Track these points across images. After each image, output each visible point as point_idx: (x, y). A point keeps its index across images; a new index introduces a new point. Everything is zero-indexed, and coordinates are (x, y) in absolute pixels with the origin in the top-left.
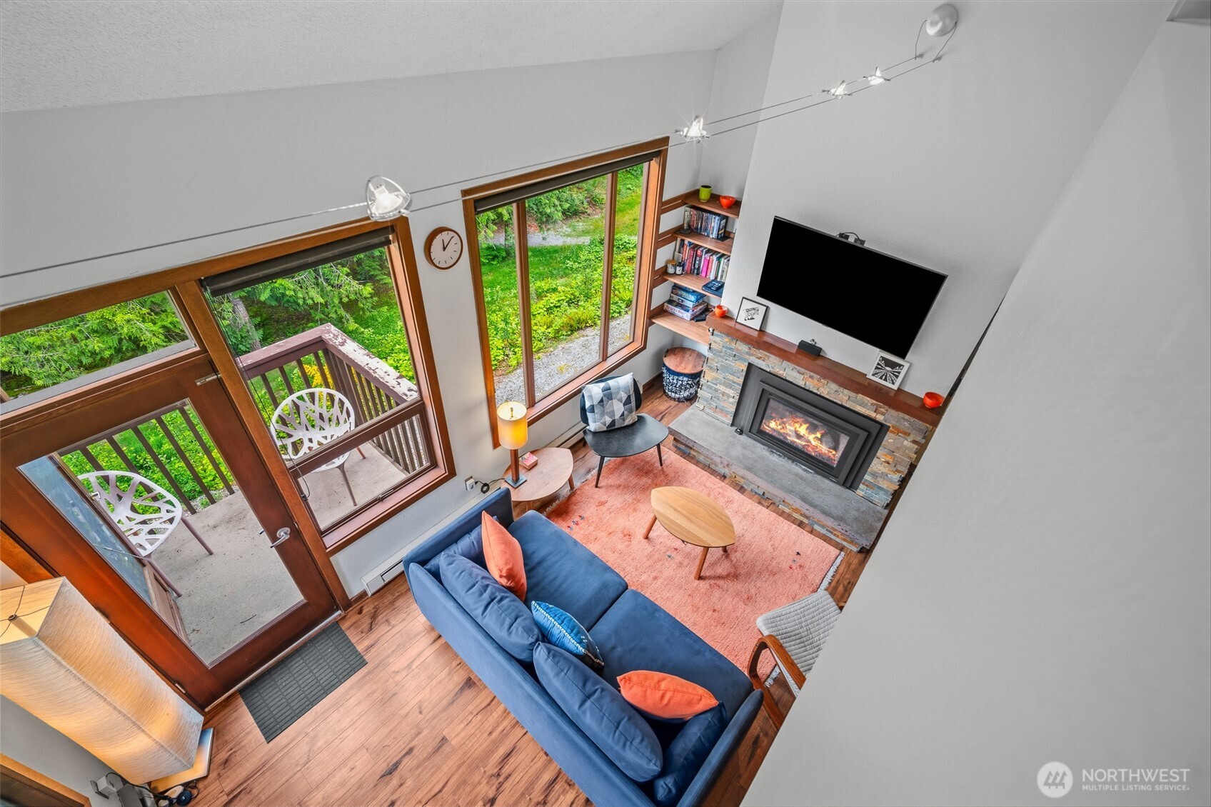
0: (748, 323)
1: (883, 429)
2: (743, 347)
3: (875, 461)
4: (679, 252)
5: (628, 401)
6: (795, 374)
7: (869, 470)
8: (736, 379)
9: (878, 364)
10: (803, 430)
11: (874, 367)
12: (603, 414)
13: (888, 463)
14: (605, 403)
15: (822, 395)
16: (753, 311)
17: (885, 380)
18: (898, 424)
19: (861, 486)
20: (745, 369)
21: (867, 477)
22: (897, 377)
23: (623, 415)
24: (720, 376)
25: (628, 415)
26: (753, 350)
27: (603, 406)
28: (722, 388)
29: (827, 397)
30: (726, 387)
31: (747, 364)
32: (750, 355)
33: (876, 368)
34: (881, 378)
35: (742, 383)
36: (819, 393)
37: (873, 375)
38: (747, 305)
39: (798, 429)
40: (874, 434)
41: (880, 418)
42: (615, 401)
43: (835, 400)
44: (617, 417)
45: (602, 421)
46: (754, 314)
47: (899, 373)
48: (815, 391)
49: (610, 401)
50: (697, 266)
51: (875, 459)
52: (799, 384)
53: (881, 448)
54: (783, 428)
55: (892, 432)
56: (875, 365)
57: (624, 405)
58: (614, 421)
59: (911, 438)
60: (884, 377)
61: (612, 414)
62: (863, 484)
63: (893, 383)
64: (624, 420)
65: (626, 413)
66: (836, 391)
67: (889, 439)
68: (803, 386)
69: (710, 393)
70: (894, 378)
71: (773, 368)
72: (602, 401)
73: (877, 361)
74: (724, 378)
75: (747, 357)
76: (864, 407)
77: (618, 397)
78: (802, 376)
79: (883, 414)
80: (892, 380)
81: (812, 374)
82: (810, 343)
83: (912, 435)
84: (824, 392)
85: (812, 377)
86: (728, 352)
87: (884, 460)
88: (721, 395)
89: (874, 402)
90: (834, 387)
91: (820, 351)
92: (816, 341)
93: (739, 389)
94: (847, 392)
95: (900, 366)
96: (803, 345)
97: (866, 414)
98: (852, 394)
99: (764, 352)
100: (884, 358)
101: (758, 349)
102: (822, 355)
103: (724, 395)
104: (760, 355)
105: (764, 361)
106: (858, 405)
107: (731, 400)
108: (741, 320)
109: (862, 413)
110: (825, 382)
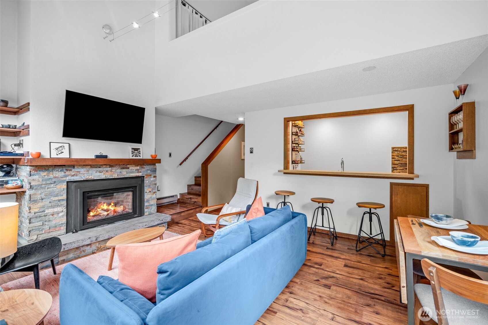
0: (60, 156)
1: (142, 178)
2: (58, 174)
3: (146, 194)
6: (98, 174)
7: (145, 200)
8: (60, 198)
9: (132, 151)
13: (150, 192)
15: (115, 177)
16: (61, 148)
17: (137, 156)
18: (146, 173)
19: (146, 210)
20: (65, 187)
21: (146, 204)
22: (140, 153)
24: (46, 202)
26: (68, 173)
28: (51, 211)
29: (118, 177)
30: (54, 208)
31: (66, 183)
32: (66, 176)
33: (132, 153)
34: (135, 156)
35: (65, 198)
36: (113, 178)
37: (132, 156)
38: (55, 146)
39: (103, 208)
40: (141, 184)
41: (140, 174)
43: (121, 177)
46: (62, 149)
47: (140, 152)
48: (111, 178)
52: (103, 178)
53: (145, 187)
54: (97, 212)
55: (146, 178)
56: (131, 152)
59: (152, 177)
60: (136, 156)
62: (146, 209)
63: (140, 157)
66: (120, 172)
67: (147, 181)
68: (105, 178)
69: (40, 221)
71: (84, 177)
74: (50, 202)
75: (64, 179)
76: (133, 173)
78: (102, 173)
79: (140, 172)
80: (139, 155)
81: (107, 169)
82: (100, 155)
83: (152, 175)
84: (115, 176)
85: (107, 171)
86: (48, 182)
87: (148, 192)
88: (51, 216)
89: (136, 168)
90: (119, 171)
91: (106, 157)
92: (102, 153)
93: (65, 203)
94: (124, 170)
95: (139, 149)
96: (97, 157)
97: (135, 176)
98: (127, 170)
99: (74, 171)
100: (133, 149)
101: (71, 170)
102: (108, 158)
103: (53, 215)
104: (73, 174)
105: (77, 176)
106: (131, 174)
107: (61, 214)
108: (54, 155)
109: (133, 176)
110: (114, 171)
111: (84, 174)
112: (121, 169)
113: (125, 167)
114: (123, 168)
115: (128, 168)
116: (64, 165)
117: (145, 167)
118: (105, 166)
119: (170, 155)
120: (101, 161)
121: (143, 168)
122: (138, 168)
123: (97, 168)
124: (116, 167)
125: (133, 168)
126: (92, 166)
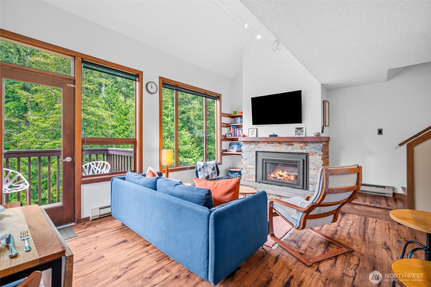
0: (252, 136)
1: (307, 155)
2: (253, 146)
4: (230, 131)
5: (213, 169)
6: (271, 148)
7: (310, 176)
8: (253, 160)
9: (296, 131)
10: (280, 173)
11: (295, 132)
12: (204, 172)
13: (315, 169)
14: (205, 168)
15: (282, 152)
16: (253, 131)
17: (300, 135)
18: (311, 150)
19: (310, 186)
20: (255, 154)
21: (310, 181)
22: (303, 132)
23: (212, 174)
25: (214, 174)
26: (256, 146)
27: (204, 169)
29: (284, 152)
30: (250, 165)
31: (255, 152)
33: (296, 132)
34: (298, 135)
35: (255, 161)
36: (281, 152)
37: (295, 135)
38: (250, 130)
39: (279, 173)
40: (305, 159)
41: (304, 151)
42: (208, 168)
43: (287, 152)
44: (210, 174)
45: (204, 175)
46: (253, 133)
47: (303, 130)
48: (280, 151)
49: (207, 167)
50: (236, 134)
51: (310, 170)
53: (310, 164)
54: (275, 175)
55: (311, 155)
56: (295, 131)
57: (212, 170)
58: (208, 176)
59: (317, 154)
60: (299, 134)
61: (207, 172)
62: (310, 184)
63: (303, 135)
64: (212, 176)
65: (213, 173)
66: (287, 148)
67: (311, 158)
68: (275, 151)
70: (302, 133)
71: (263, 149)
72: (203, 167)
73: (295, 130)
74: (249, 162)
75: (255, 149)
76: (297, 149)
77: (210, 166)
78: (274, 148)
79: (305, 149)
80: (302, 134)
81: (277, 145)
82: (273, 134)
83: (317, 153)
84: (283, 150)
85: (277, 146)
86: (248, 151)
87: (313, 169)
88: (249, 169)
89: (300, 146)
90: (285, 146)
91: (277, 136)
92: (274, 133)
93: (255, 163)
94: (290, 146)
95: (302, 128)
96: (271, 136)
97: (299, 152)
98: (292, 146)
99: (259, 145)
100: (296, 128)
101: (257, 144)
102: (278, 136)
103: (250, 169)
104: (258, 147)
105: (260, 148)
106: (295, 150)
107: (253, 170)
108: (250, 136)
109: (298, 152)
110: (282, 146)
111: (264, 147)
112: (287, 145)
113: (291, 144)
114: (289, 145)
115: (293, 145)
116: (255, 141)
117: (309, 144)
118: (275, 143)
119: (380, 132)
120: (273, 139)
121: (307, 145)
122: (302, 145)
123: (271, 143)
124: (283, 143)
125: (297, 145)
126: (268, 142)
